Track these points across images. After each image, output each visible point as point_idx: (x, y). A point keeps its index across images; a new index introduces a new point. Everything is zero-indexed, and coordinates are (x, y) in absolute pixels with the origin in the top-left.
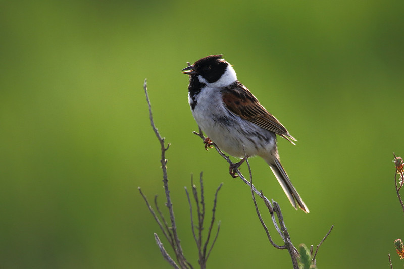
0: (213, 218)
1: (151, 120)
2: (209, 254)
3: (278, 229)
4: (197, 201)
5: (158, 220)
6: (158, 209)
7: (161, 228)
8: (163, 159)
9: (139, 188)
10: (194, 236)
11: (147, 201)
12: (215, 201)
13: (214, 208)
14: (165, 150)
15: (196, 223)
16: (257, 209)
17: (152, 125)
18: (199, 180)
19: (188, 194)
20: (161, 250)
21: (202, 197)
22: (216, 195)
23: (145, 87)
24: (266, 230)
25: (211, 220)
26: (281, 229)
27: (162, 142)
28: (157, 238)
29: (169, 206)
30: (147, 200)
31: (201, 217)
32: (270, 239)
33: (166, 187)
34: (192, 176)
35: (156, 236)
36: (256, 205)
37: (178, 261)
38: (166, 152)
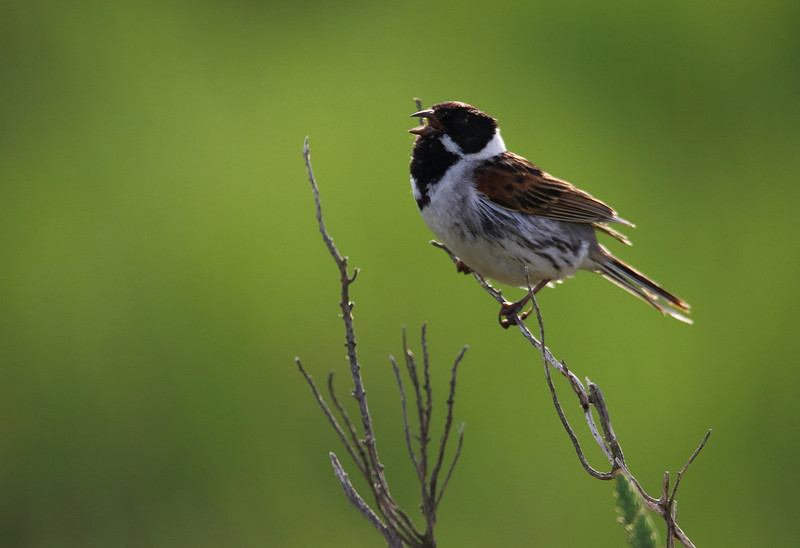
0: (450, 419)
1: (320, 220)
2: (441, 493)
3: (600, 439)
4: (416, 383)
5: (337, 424)
6: (335, 400)
7: (343, 440)
8: (346, 299)
9: (297, 359)
10: (412, 455)
11: (313, 386)
12: (453, 384)
13: (451, 397)
14: (350, 282)
15: (416, 430)
16: (555, 398)
17: (322, 231)
18: (420, 340)
19: (396, 370)
20: (345, 487)
21: (427, 375)
22: (454, 370)
23: (306, 154)
24: (575, 441)
25: (446, 421)
26: (606, 439)
27: (342, 265)
28: (336, 463)
29: (359, 397)
30: (314, 383)
31: (425, 417)
32: (582, 460)
33: (353, 359)
34: (404, 331)
35: (334, 459)
36: (552, 390)
37: (379, 508)
38: (350, 286)
